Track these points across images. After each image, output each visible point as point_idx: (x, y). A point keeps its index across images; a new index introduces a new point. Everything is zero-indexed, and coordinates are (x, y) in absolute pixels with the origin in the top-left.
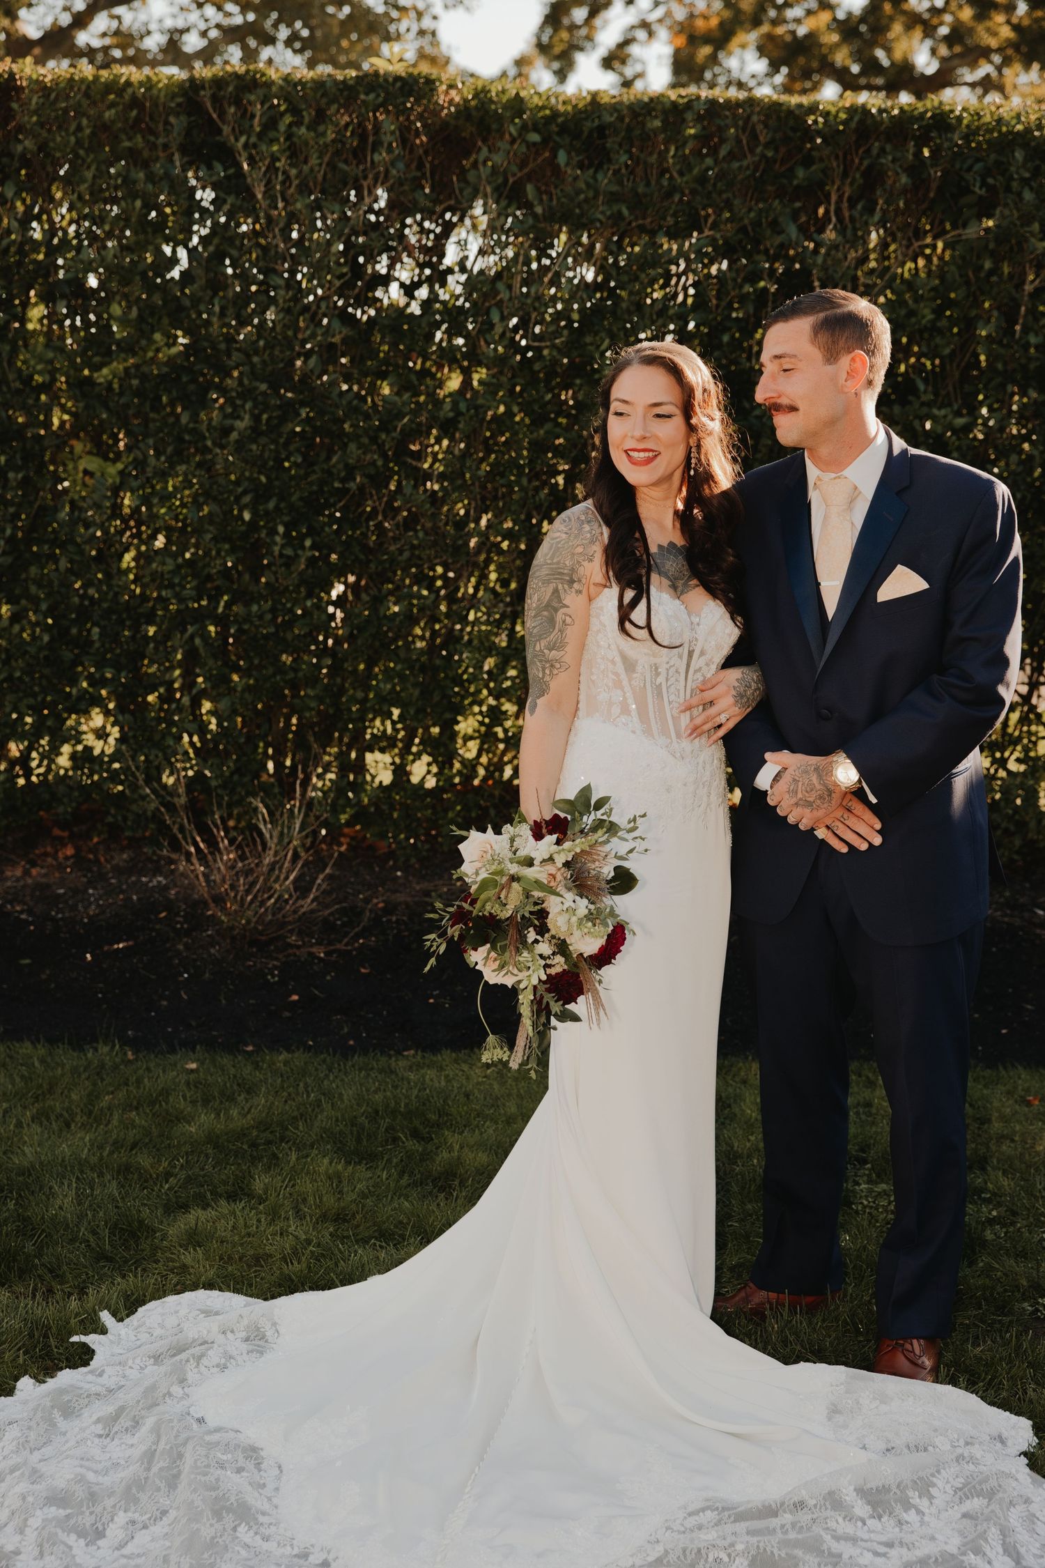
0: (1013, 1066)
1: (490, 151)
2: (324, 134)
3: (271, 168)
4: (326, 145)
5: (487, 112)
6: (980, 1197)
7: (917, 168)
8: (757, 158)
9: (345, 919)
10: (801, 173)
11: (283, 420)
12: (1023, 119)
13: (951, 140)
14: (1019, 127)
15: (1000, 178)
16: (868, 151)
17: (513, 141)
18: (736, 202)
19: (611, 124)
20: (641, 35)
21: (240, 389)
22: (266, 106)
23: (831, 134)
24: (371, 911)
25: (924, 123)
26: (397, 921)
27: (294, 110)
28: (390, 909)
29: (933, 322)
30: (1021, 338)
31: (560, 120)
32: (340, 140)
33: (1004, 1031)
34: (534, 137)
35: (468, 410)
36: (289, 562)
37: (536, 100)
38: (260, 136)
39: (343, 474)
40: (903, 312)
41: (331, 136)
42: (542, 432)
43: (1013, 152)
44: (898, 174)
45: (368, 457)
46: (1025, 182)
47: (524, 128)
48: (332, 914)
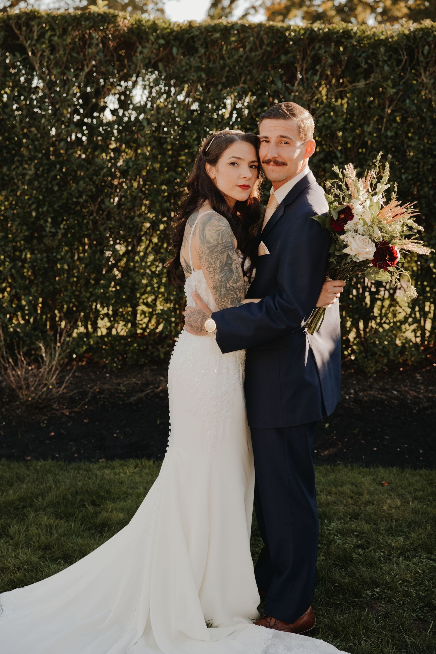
0: (377, 466)
1: (142, 47)
2: (66, 40)
3: (42, 55)
4: (67, 45)
5: (141, 30)
6: (353, 534)
7: (336, 56)
8: (263, 51)
9: (80, 397)
10: (283, 58)
11: (49, 171)
12: (384, 33)
13: (351, 43)
14: (383, 37)
15: (374, 60)
16: (314, 48)
17: (153, 44)
18: (254, 71)
19: (197, 35)
20: (252, 11)
21: (29, 156)
22: (40, 27)
23: (297, 40)
24: (92, 393)
25: (339, 35)
26: (104, 398)
27: (52, 29)
28: (101, 392)
29: (344, 125)
30: (384, 133)
31: (174, 34)
32: (73, 43)
33: (375, 449)
34: (162, 41)
35: (133, 166)
36: (54, 235)
37: (163, 25)
38: (37, 40)
39: (77, 195)
40: (330, 121)
41: (69, 40)
42: (167, 176)
43: (380, 48)
44: (326, 58)
45: (89, 187)
46: (385, 62)
47: (158, 37)
48: (74, 394)
